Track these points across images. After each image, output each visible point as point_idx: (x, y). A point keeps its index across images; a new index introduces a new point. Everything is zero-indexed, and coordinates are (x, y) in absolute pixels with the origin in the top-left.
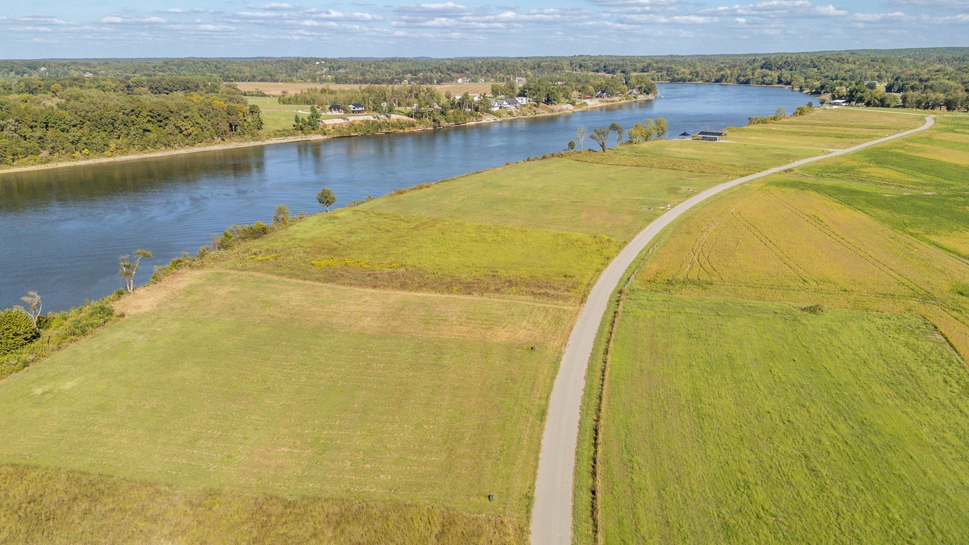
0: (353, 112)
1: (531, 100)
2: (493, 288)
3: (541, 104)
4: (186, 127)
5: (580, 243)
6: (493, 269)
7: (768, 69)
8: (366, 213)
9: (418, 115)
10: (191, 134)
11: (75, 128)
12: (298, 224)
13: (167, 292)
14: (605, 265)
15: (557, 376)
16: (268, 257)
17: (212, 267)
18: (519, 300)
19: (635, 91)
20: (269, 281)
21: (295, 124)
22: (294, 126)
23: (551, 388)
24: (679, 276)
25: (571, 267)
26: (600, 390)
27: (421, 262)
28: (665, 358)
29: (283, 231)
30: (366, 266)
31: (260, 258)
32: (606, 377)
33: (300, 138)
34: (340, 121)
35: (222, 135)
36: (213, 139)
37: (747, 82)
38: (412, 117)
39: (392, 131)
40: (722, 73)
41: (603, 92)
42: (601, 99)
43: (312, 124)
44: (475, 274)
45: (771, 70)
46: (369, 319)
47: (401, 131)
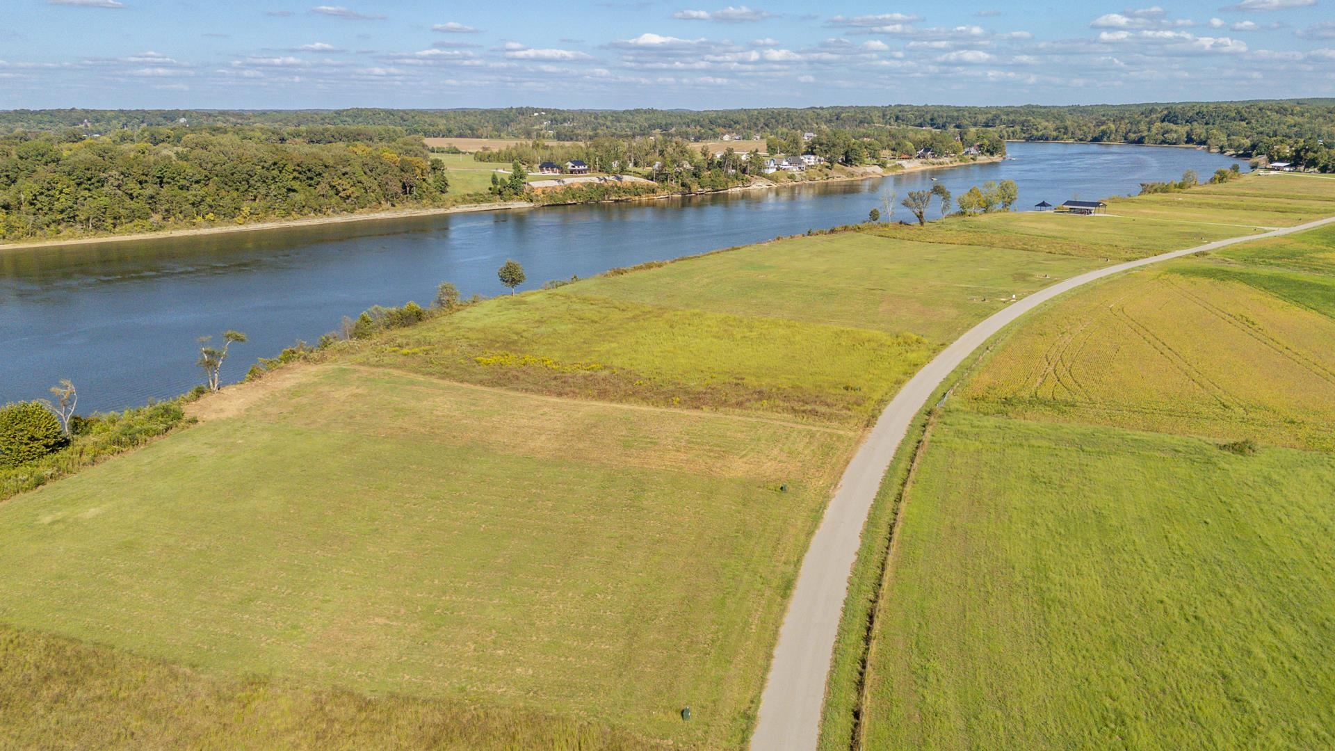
0: (572, 172)
1: (823, 159)
2: (734, 401)
3: (836, 165)
4: (344, 187)
5: (873, 344)
6: (737, 376)
7: (1173, 122)
8: (567, 297)
9: (661, 177)
10: (350, 196)
11: (197, 185)
12: (469, 309)
13: (265, 392)
14: (909, 374)
15: (817, 531)
16: (417, 350)
17: (336, 361)
18: (770, 419)
19: (973, 150)
20: (412, 383)
21: (492, 186)
22: (490, 189)
23: (805, 548)
24: (1023, 394)
25: (855, 376)
26: (884, 555)
27: (634, 363)
28: (992, 511)
29: (446, 318)
30: (554, 366)
31: (405, 351)
32: (896, 536)
33: (497, 205)
34: (554, 183)
35: (392, 199)
36: (380, 203)
37: (1140, 141)
38: (652, 180)
39: (624, 198)
40: (1102, 128)
41: (927, 150)
42: (924, 160)
43: (514, 187)
44: (710, 381)
45: (1176, 124)
46: (543, 438)
47: (637, 198)
